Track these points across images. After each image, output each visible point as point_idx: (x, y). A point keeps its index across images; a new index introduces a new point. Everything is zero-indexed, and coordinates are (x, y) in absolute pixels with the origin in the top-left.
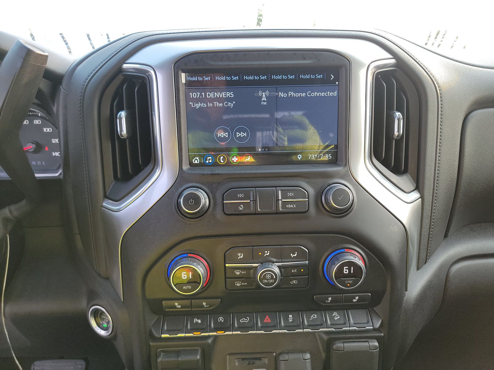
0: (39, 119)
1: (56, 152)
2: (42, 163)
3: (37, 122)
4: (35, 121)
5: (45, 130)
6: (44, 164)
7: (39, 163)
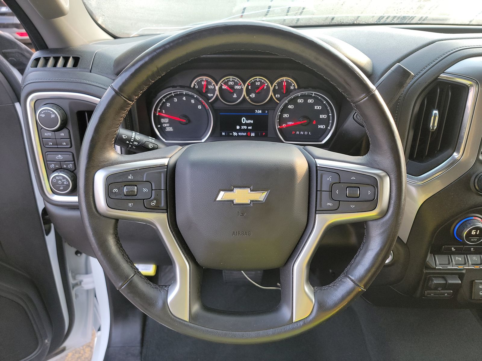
0: (312, 99)
1: (321, 125)
2: (308, 133)
3: (310, 101)
4: (308, 100)
5: (316, 107)
6: (310, 134)
7: (306, 133)
